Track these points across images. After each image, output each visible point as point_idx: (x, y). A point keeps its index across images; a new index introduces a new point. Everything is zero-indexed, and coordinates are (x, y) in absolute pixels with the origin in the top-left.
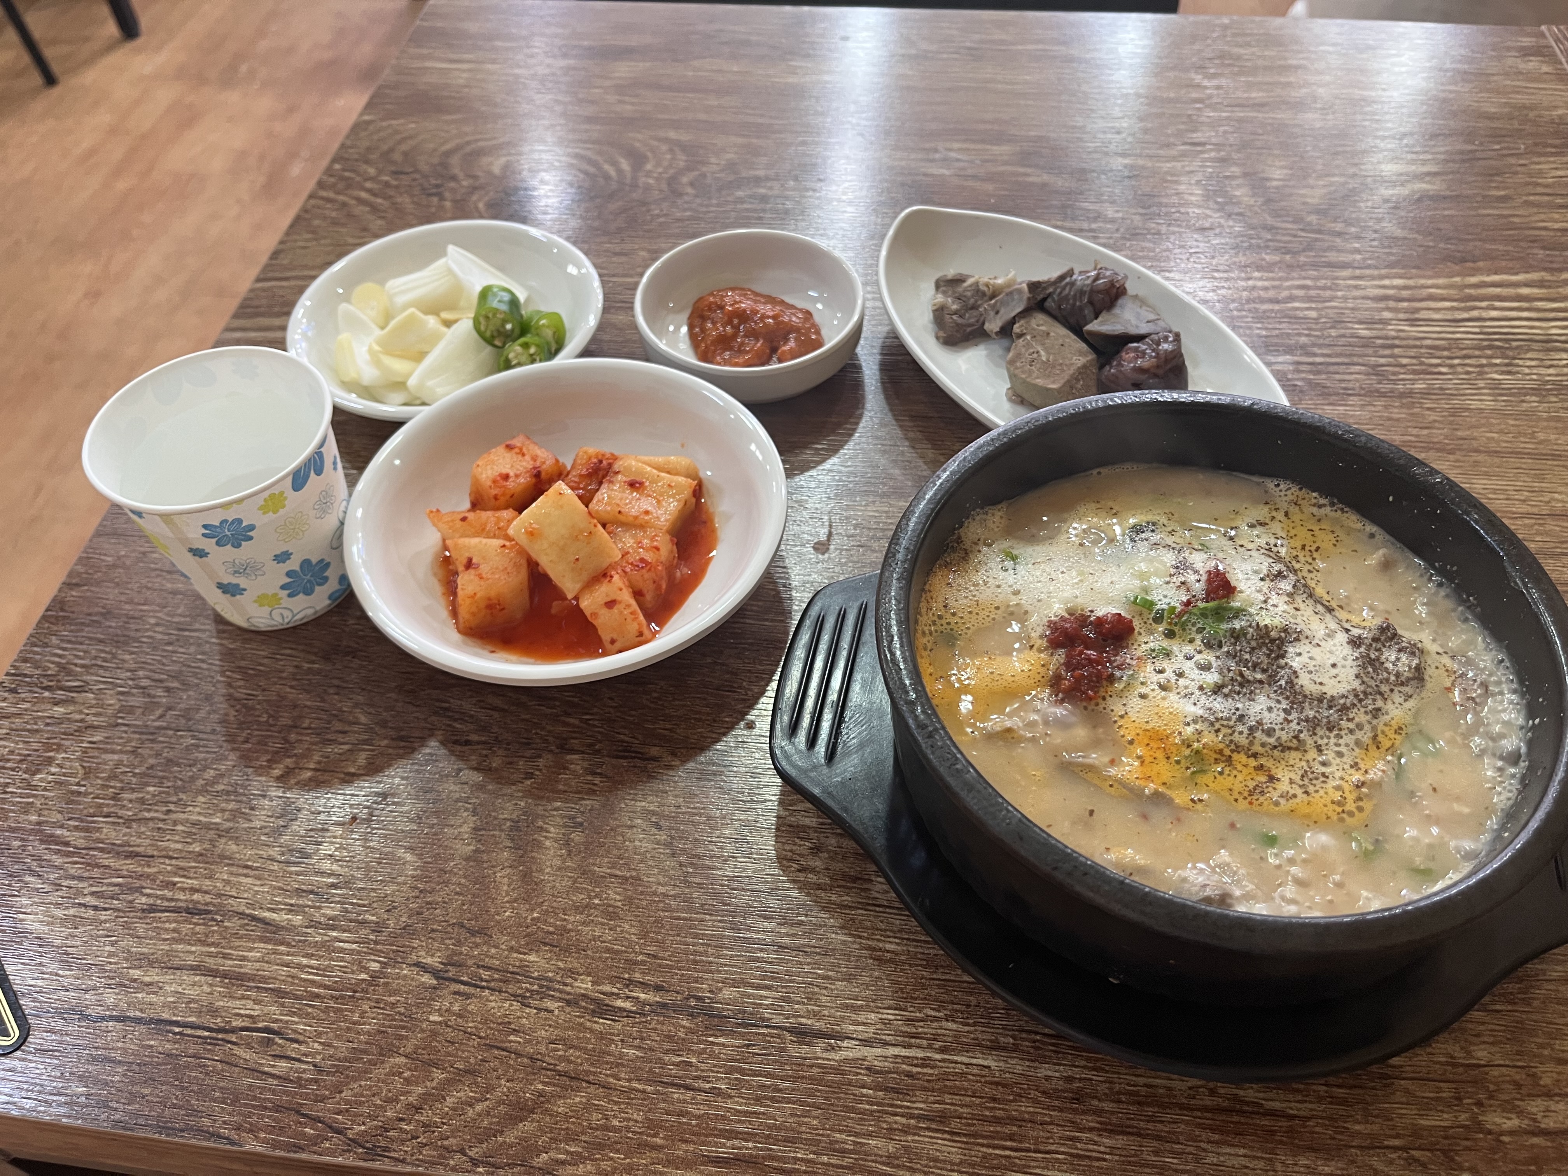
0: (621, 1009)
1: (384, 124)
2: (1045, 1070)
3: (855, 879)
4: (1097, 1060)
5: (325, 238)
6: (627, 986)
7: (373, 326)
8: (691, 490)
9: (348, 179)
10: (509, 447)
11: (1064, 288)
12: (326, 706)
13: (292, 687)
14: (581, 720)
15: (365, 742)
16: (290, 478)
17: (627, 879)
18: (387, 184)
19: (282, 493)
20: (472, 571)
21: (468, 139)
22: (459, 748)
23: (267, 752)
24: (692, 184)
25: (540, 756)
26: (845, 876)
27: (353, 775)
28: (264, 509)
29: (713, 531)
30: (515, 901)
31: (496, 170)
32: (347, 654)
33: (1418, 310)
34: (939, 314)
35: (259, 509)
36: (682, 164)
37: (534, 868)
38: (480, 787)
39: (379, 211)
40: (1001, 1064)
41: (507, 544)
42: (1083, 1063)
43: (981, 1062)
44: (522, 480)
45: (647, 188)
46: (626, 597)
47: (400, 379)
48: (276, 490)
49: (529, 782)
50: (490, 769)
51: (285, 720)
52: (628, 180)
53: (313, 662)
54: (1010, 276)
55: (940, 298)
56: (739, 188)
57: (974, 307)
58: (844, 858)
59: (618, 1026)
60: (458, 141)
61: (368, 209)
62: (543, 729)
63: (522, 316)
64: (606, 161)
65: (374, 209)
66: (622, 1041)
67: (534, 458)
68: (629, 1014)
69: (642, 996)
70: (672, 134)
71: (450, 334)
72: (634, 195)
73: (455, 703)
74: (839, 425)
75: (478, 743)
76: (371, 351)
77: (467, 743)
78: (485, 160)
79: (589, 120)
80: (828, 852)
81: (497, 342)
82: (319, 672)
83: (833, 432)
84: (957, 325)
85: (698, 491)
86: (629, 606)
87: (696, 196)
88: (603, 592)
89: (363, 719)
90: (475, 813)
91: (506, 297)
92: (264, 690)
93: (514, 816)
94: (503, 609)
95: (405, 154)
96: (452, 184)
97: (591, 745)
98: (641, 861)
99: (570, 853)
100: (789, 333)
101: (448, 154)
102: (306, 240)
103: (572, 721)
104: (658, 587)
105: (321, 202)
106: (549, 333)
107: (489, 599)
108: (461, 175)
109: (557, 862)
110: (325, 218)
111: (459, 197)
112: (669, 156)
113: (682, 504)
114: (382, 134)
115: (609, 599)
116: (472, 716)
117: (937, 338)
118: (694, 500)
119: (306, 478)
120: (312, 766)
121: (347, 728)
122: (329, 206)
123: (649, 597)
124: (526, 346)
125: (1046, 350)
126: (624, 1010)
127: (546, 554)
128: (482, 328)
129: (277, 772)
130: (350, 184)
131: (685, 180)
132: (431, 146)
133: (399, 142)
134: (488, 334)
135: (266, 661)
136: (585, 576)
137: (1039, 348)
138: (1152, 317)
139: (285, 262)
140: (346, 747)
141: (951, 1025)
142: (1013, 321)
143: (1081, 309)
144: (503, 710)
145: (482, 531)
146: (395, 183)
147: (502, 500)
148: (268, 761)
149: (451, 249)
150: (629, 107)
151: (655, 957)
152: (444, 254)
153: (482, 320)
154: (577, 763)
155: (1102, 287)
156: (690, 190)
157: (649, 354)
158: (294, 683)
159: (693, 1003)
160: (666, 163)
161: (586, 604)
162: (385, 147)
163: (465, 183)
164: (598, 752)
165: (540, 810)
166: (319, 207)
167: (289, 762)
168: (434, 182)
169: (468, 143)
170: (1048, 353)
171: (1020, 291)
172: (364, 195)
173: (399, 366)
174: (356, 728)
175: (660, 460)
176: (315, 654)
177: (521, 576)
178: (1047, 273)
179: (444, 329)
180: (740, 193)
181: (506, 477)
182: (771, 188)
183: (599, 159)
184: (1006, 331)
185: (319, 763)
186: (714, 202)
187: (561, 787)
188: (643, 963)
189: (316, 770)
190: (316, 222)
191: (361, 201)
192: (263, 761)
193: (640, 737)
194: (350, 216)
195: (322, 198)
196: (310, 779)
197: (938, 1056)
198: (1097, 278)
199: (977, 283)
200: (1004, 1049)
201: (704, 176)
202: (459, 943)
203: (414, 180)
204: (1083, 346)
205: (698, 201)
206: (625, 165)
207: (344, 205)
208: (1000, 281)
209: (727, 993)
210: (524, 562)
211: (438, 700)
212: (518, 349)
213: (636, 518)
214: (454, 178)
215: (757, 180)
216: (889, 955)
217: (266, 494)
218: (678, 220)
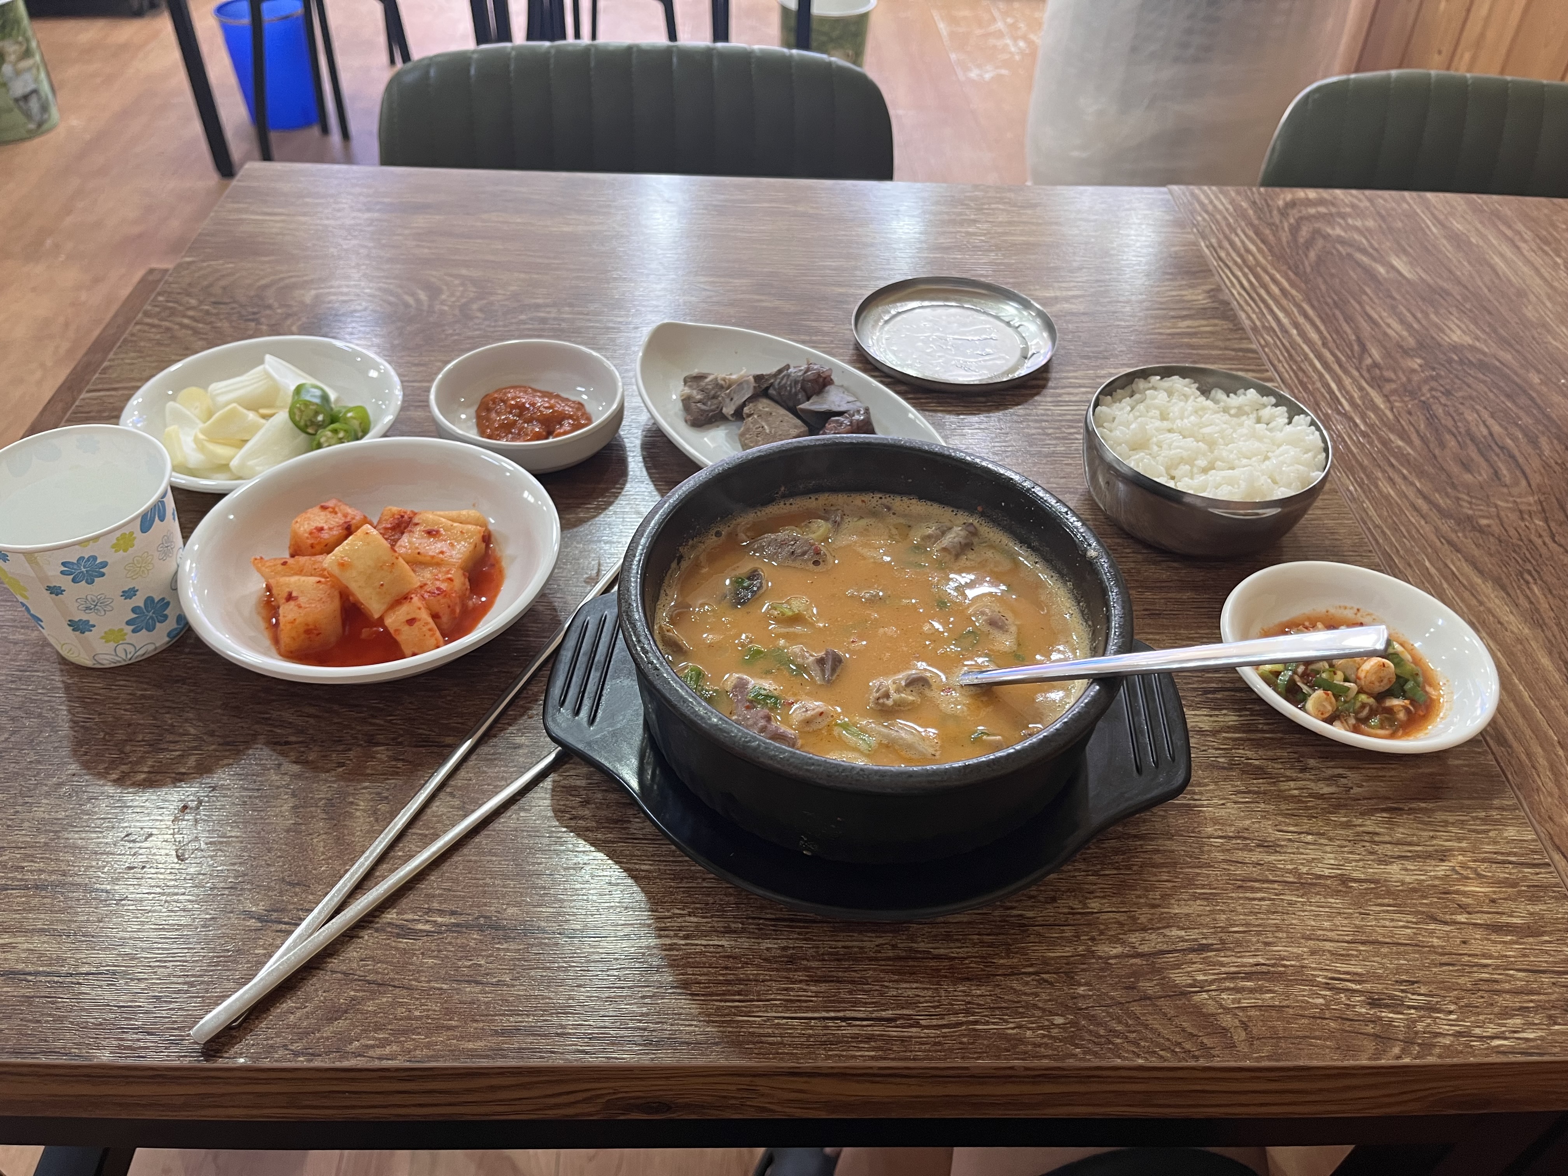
0: (421, 931)
1: (205, 264)
2: (766, 944)
3: (616, 822)
4: (807, 933)
5: (151, 356)
6: (427, 913)
7: (198, 421)
8: (480, 536)
9: (171, 308)
10: (324, 508)
11: (782, 379)
12: (159, 723)
13: (126, 710)
14: (386, 721)
15: (195, 748)
16: (139, 520)
17: (426, 836)
18: (207, 313)
19: (132, 533)
20: (292, 603)
21: (282, 275)
22: (279, 748)
23: (104, 762)
24: (481, 310)
25: (350, 750)
26: (609, 820)
27: (184, 774)
28: (116, 547)
29: (501, 572)
30: (330, 858)
31: (308, 299)
32: (177, 681)
33: (1060, 395)
34: (687, 402)
35: (113, 547)
36: (472, 295)
37: (346, 832)
38: (296, 776)
39: (200, 333)
40: (733, 943)
41: (323, 580)
42: (796, 936)
43: (716, 943)
44: (335, 533)
45: (442, 313)
46: (425, 616)
47: (224, 462)
48: (126, 530)
49: (341, 769)
50: (307, 762)
51: (120, 735)
52: (425, 308)
53: (146, 690)
54: (742, 373)
55: (687, 391)
56: (522, 312)
57: (715, 397)
58: (608, 806)
59: (419, 943)
60: (272, 278)
61: (190, 332)
62: (352, 729)
63: (332, 409)
64: (407, 293)
65: (196, 332)
66: (423, 954)
67: (345, 516)
68: (428, 933)
69: (439, 920)
70: (464, 272)
71: (268, 424)
72: (431, 319)
73: (275, 714)
74: (607, 490)
75: (296, 743)
76: (196, 440)
77: (287, 743)
78: (297, 293)
79: (390, 260)
80: (595, 803)
81: (310, 431)
82: (151, 697)
83: (602, 495)
84: (702, 410)
85: (487, 539)
86: (427, 624)
87: (485, 319)
88: (403, 612)
89: (192, 731)
90: (294, 795)
91: (318, 393)
92: (100, 714)
93: (328, 796)
94: (318, 634)
95: (224, 288)
96: (268, 312)
97: (393, 739)
98: (438, 822)
99: (377, 820)
100: (563, 419)
101: (265, 287)
102: (133, 358)
103: (377, 721)
104: (453, 611)
105: (146, 328)
106: (356, 423)
107: (307, 625)
108: (276, 305)
109: (366, 827)
110: (150, 340)
111: (273, 322)
112: (461, 289)
113: (472, 546)
114: (202, 272)
115: (409, 617)
116: (290, 723)
117: (686, 421)
118: (484, 545)
119: (152, 522)
120: (146, 769)
121: (177, 739)
122: (153, 330)
123: (445, 619)
124: (335, 431)
125: (769, 425)
126: (425, 931)
127: (356, 581)
128: (297, 418)
129: (114, 776)
130: (173, 312)
131: (475, 306)
132: (248, 281)
133: (218, 279)
134: (302, 423)
135: (101, 691)
136: (389, 599)
137: (764, 424)
138: (851, 399)
139: (114, 375)
140: (177, 753)
141: (693, 919)
142: (744, 405)
143: (796, 394)
144: (317, 717)
145: (300, 572)
146: (215, 311)
147: (318, 548)
148: (106, 768)
149: (268, 357)
150: (426, 251)
151: (449, 890)
152: (262, 362)
153: (296, 411)
154: (382, 753)
155: (812, 377)
156: (479, 314)
157: (442, 433)
158: (129, 707)
159: (482, 921)
160: (458, 294)
161: (391, 621)
162: (205, 283)
163: (279, 311)
164: (400, 743)
165: (351, 790)
166: (145, 331)
167: (124, 768)
168: (250, 310)
169: (282, 279)
170: (771, 428)
171: (747, 382)
172: (186, 321)
173: (222, 451)
174: (186, 738)
175: (454, 513)
176: (147, 683)
177: (333, 606)
178: (768, 368)
179: (263, 421)
180: (523, 317)
181: (321, 529)
182: (549, 312)
183: (399, 291)
184: (739, 415)
185: (153, 766)
186: (501, 323)
187: (369, 771)
188: (440, 895)
189: (149, 772)
190: (142, 344)
191: (183, 326)
192: (101, 768)
193: (436, 730)
194: (173, 337)
195: (148, 324)
196: (144, 780)
197: (683, 942)
198: (808, 370)
199: (716, 379)
200: (735, 932)
201: (492, 303)
202: (281, 894)
203: (233, 309)
204: (798, 422)
205: (487, 323)
206: (423, 296)
207: (168, 329)
208: (734, 377)
209: (511, 911)
210: (336, 593)
211: (260, 713)
212: (329, 434)
213: (433, 557)
214: (269, 307)
215: (538, 307)
216: (643, 874)
217: (118, 534)
218: (469, 338)
